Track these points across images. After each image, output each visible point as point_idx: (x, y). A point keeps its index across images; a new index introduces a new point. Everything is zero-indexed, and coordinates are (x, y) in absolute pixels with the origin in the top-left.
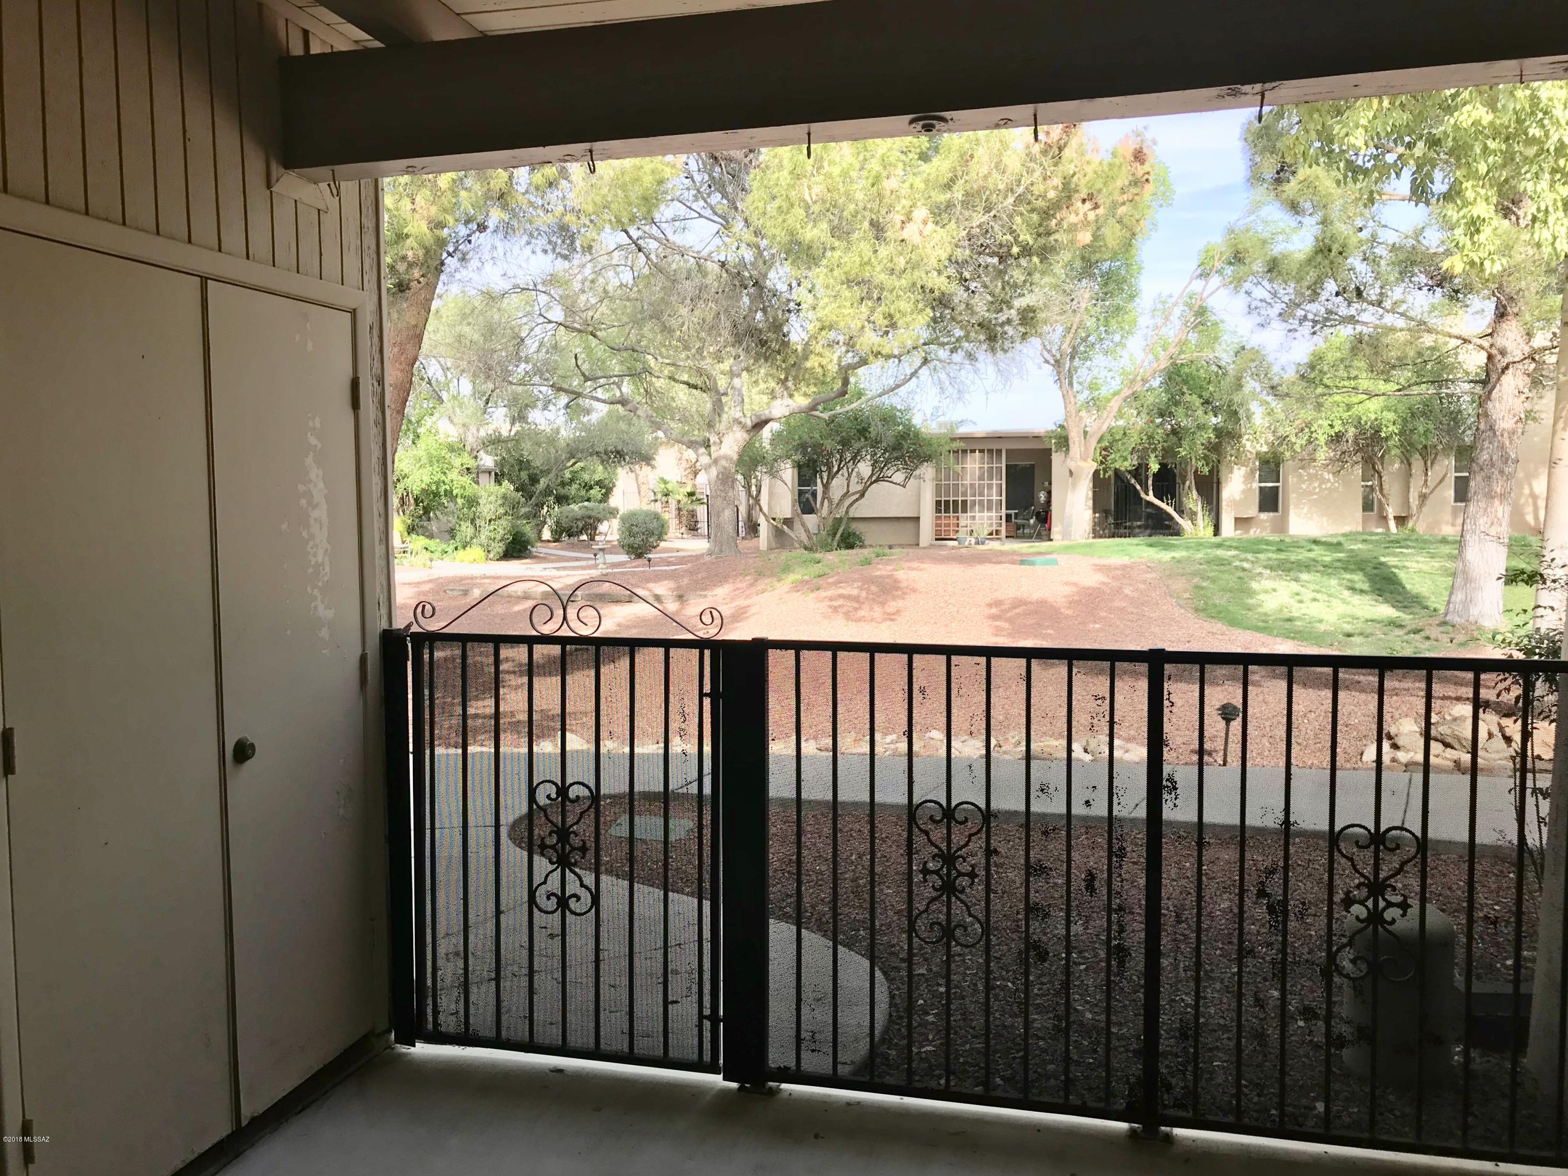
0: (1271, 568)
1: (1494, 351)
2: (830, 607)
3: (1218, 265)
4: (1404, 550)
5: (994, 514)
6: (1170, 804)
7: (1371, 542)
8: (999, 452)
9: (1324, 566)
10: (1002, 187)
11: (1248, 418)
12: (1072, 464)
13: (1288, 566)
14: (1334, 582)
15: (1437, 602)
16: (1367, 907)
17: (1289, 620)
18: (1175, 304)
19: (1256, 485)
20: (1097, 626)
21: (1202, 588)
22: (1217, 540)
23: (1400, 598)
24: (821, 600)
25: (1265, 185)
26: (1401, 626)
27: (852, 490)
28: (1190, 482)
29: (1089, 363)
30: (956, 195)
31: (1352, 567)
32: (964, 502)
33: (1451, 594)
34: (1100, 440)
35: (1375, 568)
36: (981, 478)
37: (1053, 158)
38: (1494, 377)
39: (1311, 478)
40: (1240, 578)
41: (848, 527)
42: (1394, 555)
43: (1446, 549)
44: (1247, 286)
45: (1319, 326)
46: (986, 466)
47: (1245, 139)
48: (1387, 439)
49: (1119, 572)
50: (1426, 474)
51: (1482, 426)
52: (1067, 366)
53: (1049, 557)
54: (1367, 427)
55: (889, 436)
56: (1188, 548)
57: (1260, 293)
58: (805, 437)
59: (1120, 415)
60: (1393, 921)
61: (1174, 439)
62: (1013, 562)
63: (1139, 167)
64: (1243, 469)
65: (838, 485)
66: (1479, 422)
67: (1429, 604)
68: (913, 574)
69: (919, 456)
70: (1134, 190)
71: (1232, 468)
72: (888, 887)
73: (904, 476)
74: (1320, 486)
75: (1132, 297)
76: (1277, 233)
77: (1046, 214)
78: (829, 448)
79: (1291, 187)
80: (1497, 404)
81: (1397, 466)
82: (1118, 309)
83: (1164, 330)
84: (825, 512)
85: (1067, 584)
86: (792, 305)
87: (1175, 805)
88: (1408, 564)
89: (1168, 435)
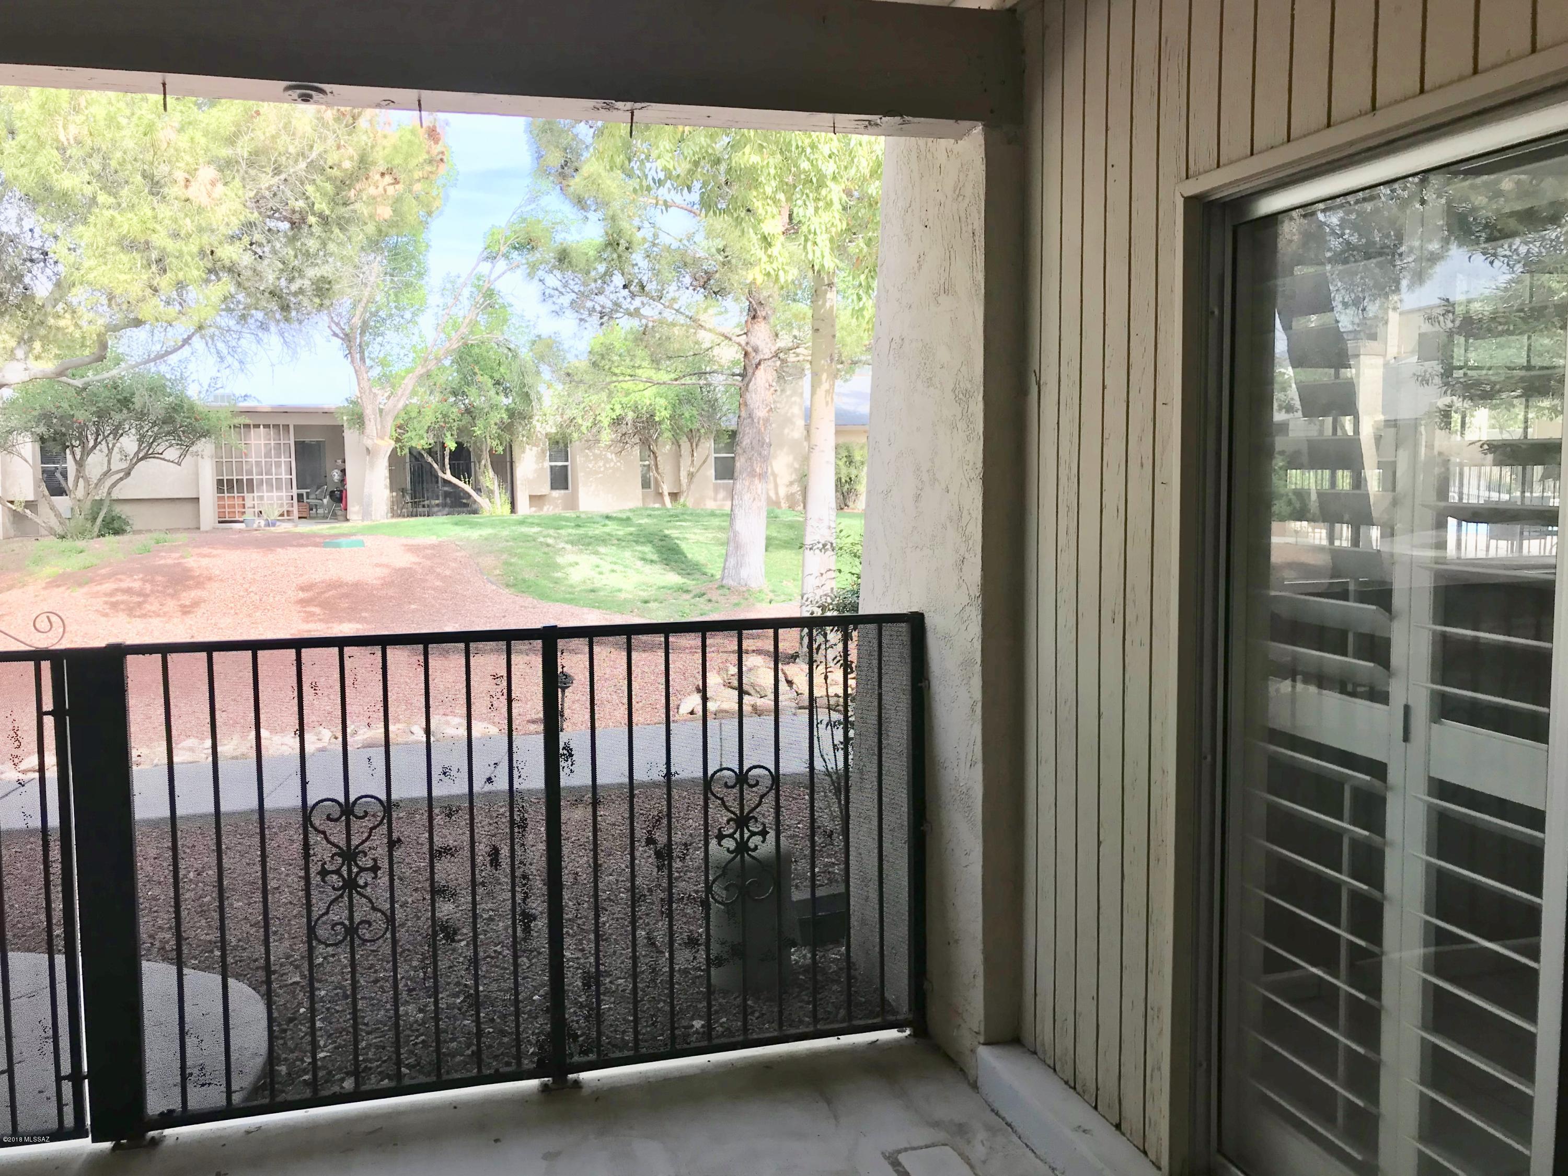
0: (572, 543)
1: (749, 349)
2: (106, 603)
3: (504, 249)
4: (683, 524)
5: (284, 494)
6: (567, 771)
7: (655, 517)
8: (287, 427)
9: (618, 540)
10: (292, 150)
11: (539, 399)
12: (369, 443)
13: (587, 540)
14: (627, 554)
15: (715, 569)
16: (735, 839)
17: (593, 591)
18: (465, 285)
19: (547, 464)
20: (413, 607)
21: (511, 564)
22: (514, 517)
23: (684, 566)
24: (96, 595)
25: (551, 178)
26: (687, 591)
27: (114, 468)
28: (486, 460)
29: (380, 339)
30: (239, 150)
31: (642, 540)
32: (250, 481)
33: (726, 560)
34: (397, 417)
35: (662, 540)
36: (268, 455)
37: (346, 126)
38: (750, 371)
39: (597, 457)
40: (545, 553)
41: (110, 511)
42: (675, 528)
43: (716, 522)
44: (540, 273)
45: (606, 318)
46: (272, 442)
47: (530, 132)
48: (660, 423)
49: (429, 552)
50: (693, 455)
51: (743, 414)
52: (358, 341)
53: (354, 538)
54: (644, 411)
55: (158, 409)
56: (493, 525)
57: (553, 280)
58: (50, 407)
59: (414, 393)
60: (756, 848)
61: (467, 418)
62: (316, 545)
63: (433, 146)
64: (535, 449)
65: (96, 463)
66: (740, 410)
67: (707, 570)
68: (205, 562)
69: (194, 431)
70: (428, 168)
71: (524, 448)
72: (238, 901)
73: (178, 453)
74: (604, 465)
75: (420, 275)
76: (557, 223)
77: (343, 184)
78: (81, 419)
79: (576, 183)
80: (753, 396)
81: (668, 447)
82: (408, 285)
83: (454, 310)
84: (80, 493)
85: (377, 565)
86: (36, 255)
87: (572, 771)
88: (687, 536)
89: (462, 414)
